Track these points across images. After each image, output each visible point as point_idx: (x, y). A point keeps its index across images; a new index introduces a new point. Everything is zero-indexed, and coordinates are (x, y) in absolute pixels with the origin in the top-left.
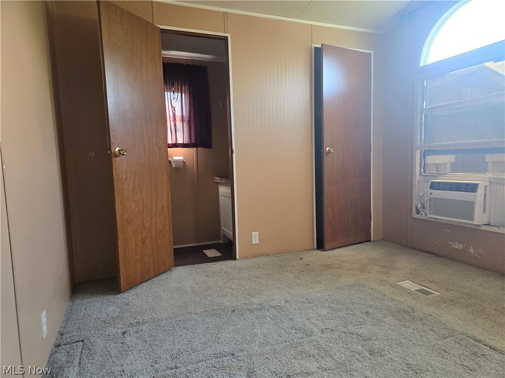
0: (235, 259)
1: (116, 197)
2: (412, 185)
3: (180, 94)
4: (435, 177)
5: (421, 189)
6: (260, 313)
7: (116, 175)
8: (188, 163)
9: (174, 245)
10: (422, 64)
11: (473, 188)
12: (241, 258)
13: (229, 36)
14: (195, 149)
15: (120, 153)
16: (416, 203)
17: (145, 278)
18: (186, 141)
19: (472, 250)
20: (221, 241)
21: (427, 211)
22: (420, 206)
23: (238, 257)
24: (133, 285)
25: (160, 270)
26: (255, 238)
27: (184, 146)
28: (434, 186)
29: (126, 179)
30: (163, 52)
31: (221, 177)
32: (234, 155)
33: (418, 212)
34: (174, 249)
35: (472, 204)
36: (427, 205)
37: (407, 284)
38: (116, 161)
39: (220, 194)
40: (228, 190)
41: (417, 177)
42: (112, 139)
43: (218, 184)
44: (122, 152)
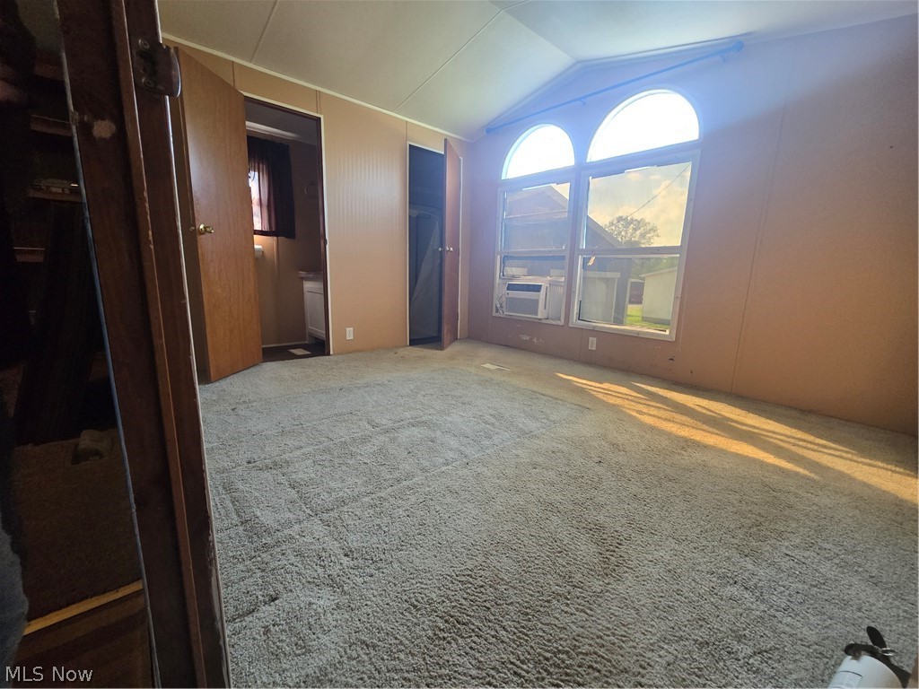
0: (329, 354)
1: (202, 279)
2: (493, 287)
3: (257, 173)
4: (511, 280)
5: (500, 291)
6: (367, 389)
7: (202, 254)
8: (266, 253)
9: (263, 344)
10: (503, 178)
11: (537, 288)
12: (334, 354)
13: (322, 117)
14: (275, 238)
15: (206, 230)
16: (496, 303)
17: (234, 370)
18: (266, 228)
19: (535, 340)
20: (306, 342)
21: (504, 309)
22: (499, 306)
23: (331, 353)
24: (223, 376)
25: (249, 364)
26: (350, 334)
27: (262, 233)
28: (511, 287)
29: (212, 261)
30: (248, 123)
31: (309, 270)
32: (327, 246)
33: (497, 311)
34: (263, 349)
35: (536, 302)
36: (504, 305)
37: (488, 366)
38: (202, 239)
39: (305, 290)
40: (319, 286)
41: (497, 280)
42: (196, 215)
43: (302, 279)
44: (208, 230)
